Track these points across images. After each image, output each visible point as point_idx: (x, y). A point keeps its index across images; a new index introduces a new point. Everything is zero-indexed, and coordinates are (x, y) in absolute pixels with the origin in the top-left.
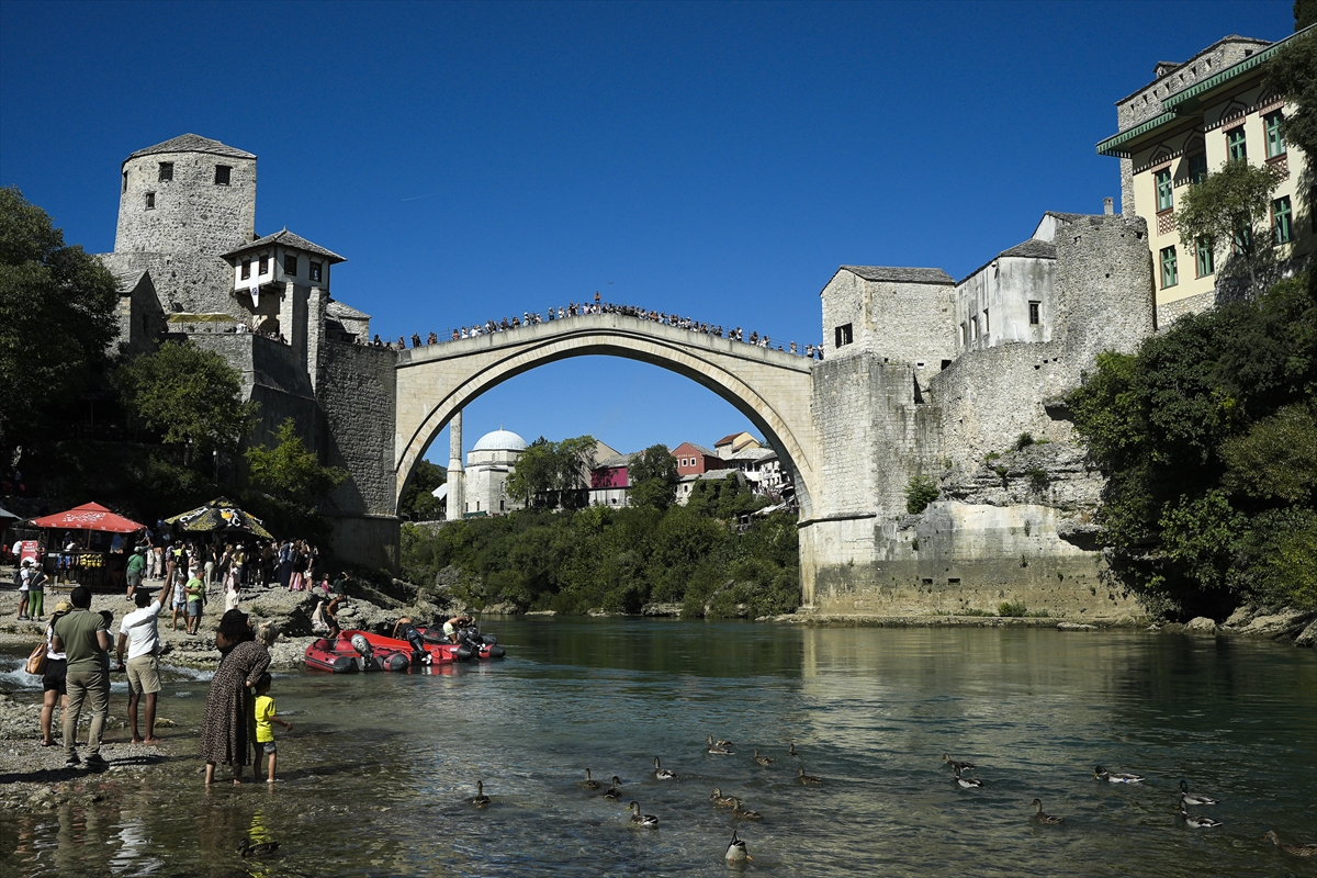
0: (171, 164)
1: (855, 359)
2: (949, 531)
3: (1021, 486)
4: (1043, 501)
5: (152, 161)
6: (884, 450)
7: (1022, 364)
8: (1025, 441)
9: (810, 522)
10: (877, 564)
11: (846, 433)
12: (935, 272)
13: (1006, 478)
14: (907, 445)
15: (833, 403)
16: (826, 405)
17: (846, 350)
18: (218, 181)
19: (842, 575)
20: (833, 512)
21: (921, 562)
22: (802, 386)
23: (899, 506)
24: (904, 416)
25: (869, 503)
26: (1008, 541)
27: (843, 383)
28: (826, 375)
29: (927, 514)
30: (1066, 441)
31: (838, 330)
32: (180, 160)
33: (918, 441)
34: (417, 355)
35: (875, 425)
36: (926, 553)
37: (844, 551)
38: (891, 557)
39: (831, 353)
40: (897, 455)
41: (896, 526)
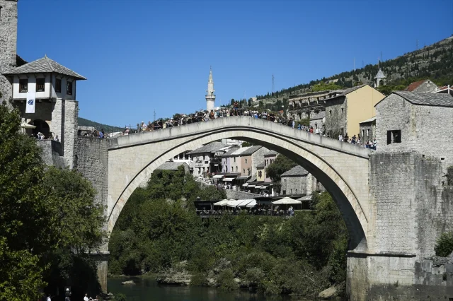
1: (405, 155)
6: (423, 214)
9: (365, 256)
10: (416, 286)
11: (397, 201)
14: (436, 211)
15: (386, 180)
17: (394, 148)
19: (391, 290)
20: (385, 250)
21: (448, 288)
22: (364, 167)
23: (430, 252)
24: (435, 193)
25: (412, 247)
28: (381, 162)
29: (452, 257)
31: (389, 133)
33: (443, 209)
34: (122, 142)
35: (417, 198)
36: (451, 281)
37: (391, 276)
38: (427, 283)
39: (382, 146)
40: (430, 217)
41: (431, 264)
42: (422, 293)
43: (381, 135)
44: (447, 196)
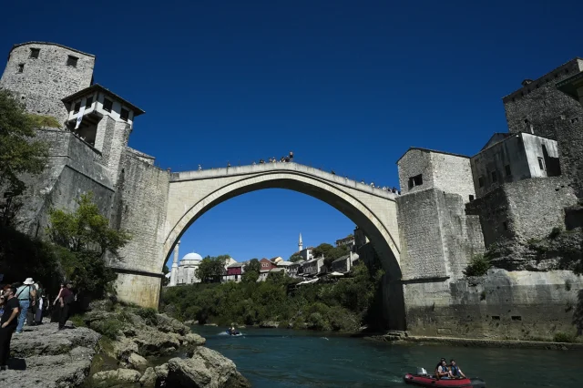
0: (38, 50)
2: (507, 287)
5: (28, 47)
6: (451, 239)
10: (453, 307)
14: (463, 238)
15: (413, 215)
17: (416, 190)
18: (68, 64)
19: (427, 313)
20: (418, 275)
21: (489, 306)
23: (464, 272)
24: (460, 222)
25: (446, 270)
26: (555, 293)
27: (419, 205)
28: (406, 202)
29: (487, 276)
31: (411, 179)
32: (44, 48)
33: (469, 236)
36: (492, 301)
37: (427, 299)
38: (466, 303)
39: (406, 191)
40: (458, 243)
41: (467, 284)
42: (462, 312)
43: (403, 183)
44: (471, 224)
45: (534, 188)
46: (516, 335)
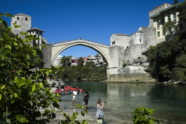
0: (19, 17)
1: (115, 46)
2: (129, 70)
3: (138, 64)
4: (142, 66)
5: (16, 17)
6: (119, 58)
7: (139, 47)
8: (139, 58)
9: (109, 69)
10: (118, 74)
11: (114, 56)
12: (126, 34)
13: (136, 63)
14: (122, 58)
15: (112, 52)
16: (111, 52)
17: (114, 45)
18: (26, 20)
19: (114, 75)
20: (112, 67)
21: (125, 74)
22: (108, 50)
23: (121, 66)
24: (122, 54)
25: (117, 66)
26: (137, 71)
27: (114, 50)
28: (111, 49)
29: (126, 67)
30: (145, 58)
31: (113, 42)
32: (20, 17)
33: (124, 57)
34: (55, 45)
35: (118, 55)
36: (125, 73)
37: (114, 72)
38: (120, 73)
39: (112, 45)
41: (121, 69)
42: (119, 75)
43: (111, 44)
44: (125, 55)
45: (137, 47)
46: (129, 80)
